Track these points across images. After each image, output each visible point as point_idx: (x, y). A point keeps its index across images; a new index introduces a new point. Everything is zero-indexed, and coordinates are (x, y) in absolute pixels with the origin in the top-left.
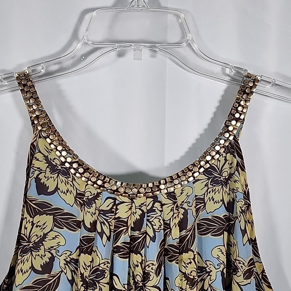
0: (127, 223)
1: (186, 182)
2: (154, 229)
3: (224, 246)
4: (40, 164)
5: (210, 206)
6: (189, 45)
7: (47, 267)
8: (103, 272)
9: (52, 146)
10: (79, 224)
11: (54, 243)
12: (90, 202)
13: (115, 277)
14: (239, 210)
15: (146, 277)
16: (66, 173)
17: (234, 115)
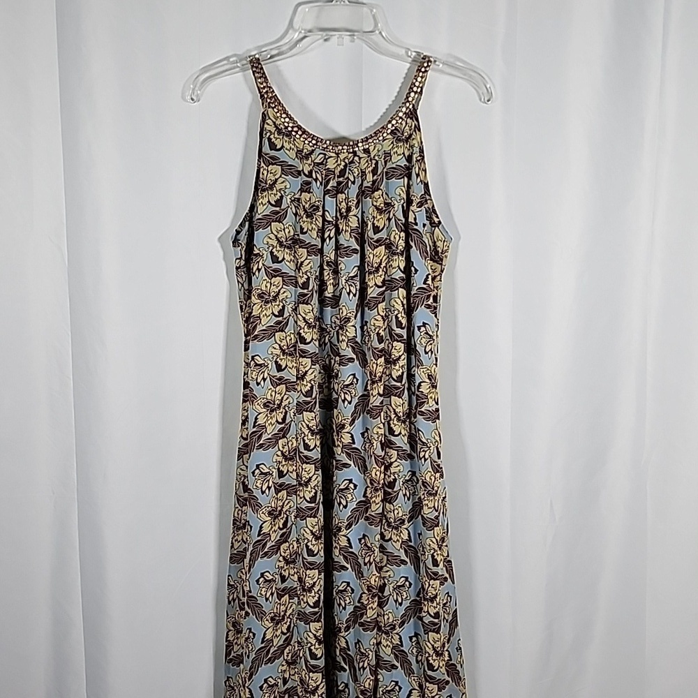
0: (334, 172)
1: (377, 141)
2: (354, 176)
3: (404, 186)
4: (270, 127)
5: (395, 158)
6: (380, 33)
7: (279, 203)
8: (318, 207)
9: (278, 115)
10: (299, 173)
11: (282, 186)
12: (307, 157)
13: (326, 213)
14: (415, 160)
15: (349, 209)
16: (289, 135)
17: (412, 88)
